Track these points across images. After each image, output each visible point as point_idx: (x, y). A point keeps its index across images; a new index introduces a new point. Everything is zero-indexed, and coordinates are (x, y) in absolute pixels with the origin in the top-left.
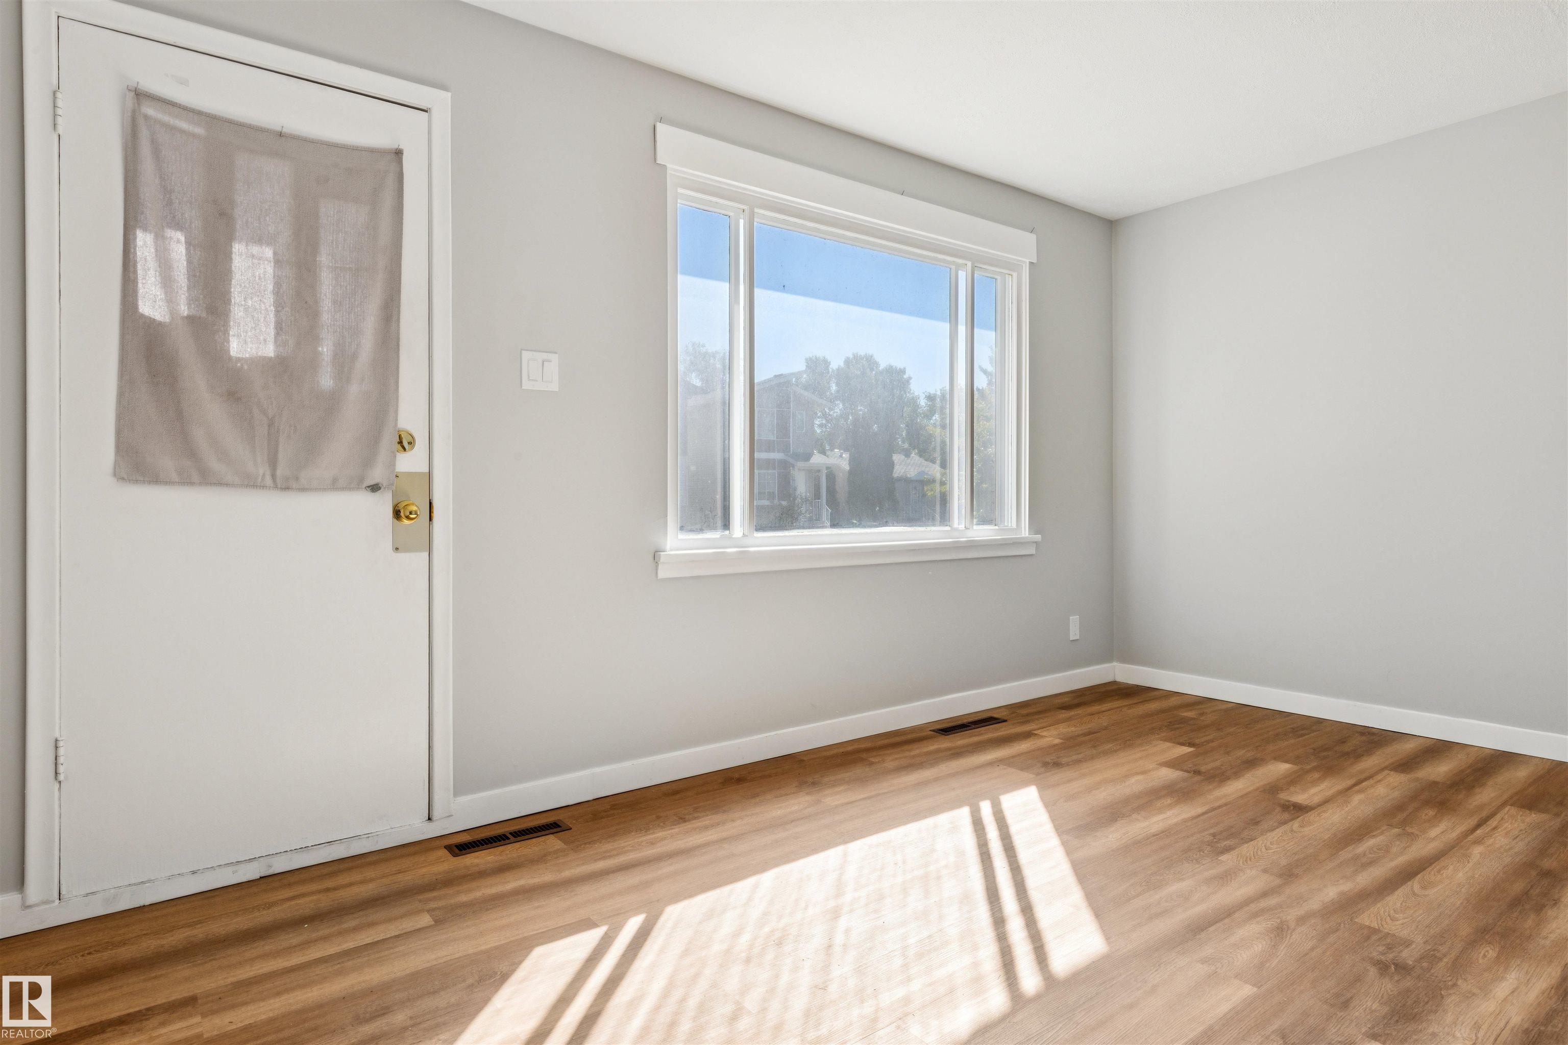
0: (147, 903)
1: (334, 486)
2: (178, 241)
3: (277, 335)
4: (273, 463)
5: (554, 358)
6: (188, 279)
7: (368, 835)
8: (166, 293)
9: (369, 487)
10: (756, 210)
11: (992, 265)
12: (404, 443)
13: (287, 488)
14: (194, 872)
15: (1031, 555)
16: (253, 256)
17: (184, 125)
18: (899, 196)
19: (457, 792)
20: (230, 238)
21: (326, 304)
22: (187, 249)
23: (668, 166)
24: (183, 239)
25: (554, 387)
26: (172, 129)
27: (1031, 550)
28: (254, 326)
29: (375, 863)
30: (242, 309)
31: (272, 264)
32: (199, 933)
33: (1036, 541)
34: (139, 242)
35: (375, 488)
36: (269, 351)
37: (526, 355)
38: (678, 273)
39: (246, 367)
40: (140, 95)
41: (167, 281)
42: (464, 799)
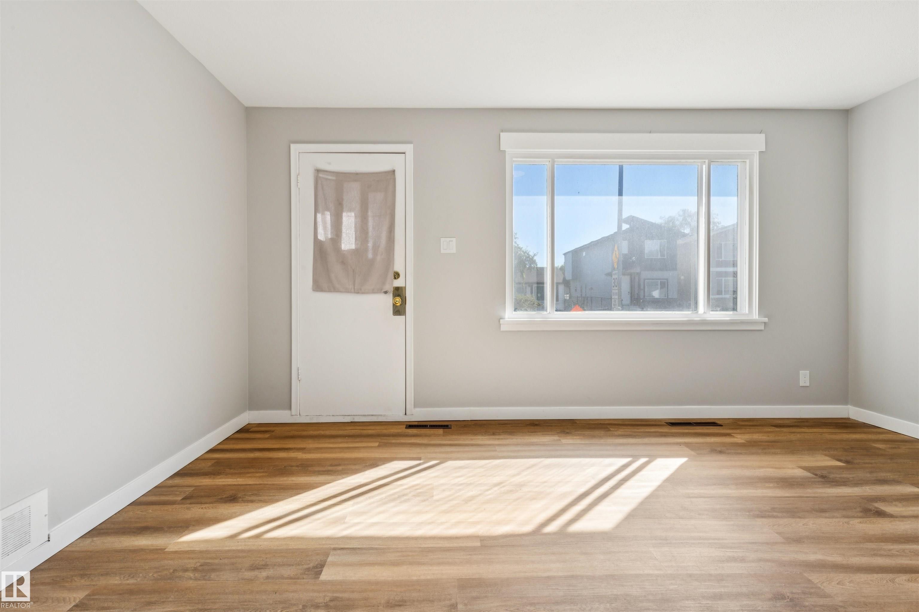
0: (320, 422)
1: (373, 292)
2: (328, 215)
3: (356, 241)
4: (354, 285)
5: (454, 239)
6: (331, 226)
7: (384, 415)
8: (324, 232)
9: (384, 292)
10: (556, 160)
11: (725, 159)
12: (397, 275)
13: (358, 293)
14: (333, 416)
15: (761, 330)
16: (348, 216)
17: (330, 177)
18: (649, 134)
19: (415, 406)
20: (342, 212)
21: (370, 229)
22: (330, 217)
23: (506, 150)
24: (329, 214)
25: (454, 251)
26: (327, 179)
27: (762, 327)
28: (348, 239)
29: (383, 425)
30: (345, 234)
31: (354, 218)
32: (322, 433)
33: (765, 322)
34: (318, 217)
35: (386, 292)
36: (353, 247)
37: (442, 240)
38: (513, 195)
39: (346, 253)
40: (318, 171)
41: (325, 228)
42: (418, 410)
